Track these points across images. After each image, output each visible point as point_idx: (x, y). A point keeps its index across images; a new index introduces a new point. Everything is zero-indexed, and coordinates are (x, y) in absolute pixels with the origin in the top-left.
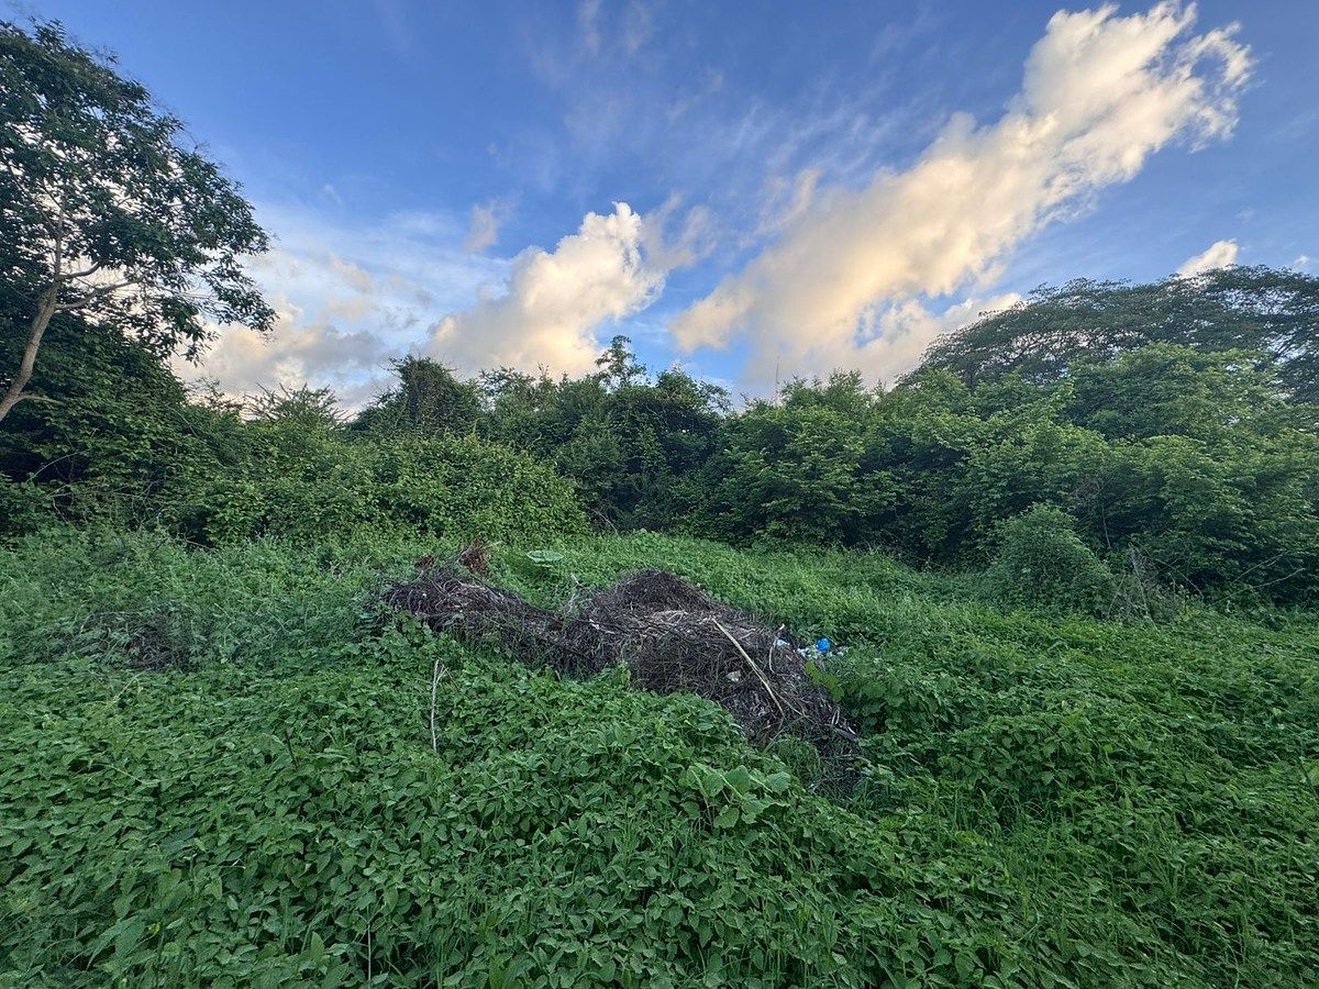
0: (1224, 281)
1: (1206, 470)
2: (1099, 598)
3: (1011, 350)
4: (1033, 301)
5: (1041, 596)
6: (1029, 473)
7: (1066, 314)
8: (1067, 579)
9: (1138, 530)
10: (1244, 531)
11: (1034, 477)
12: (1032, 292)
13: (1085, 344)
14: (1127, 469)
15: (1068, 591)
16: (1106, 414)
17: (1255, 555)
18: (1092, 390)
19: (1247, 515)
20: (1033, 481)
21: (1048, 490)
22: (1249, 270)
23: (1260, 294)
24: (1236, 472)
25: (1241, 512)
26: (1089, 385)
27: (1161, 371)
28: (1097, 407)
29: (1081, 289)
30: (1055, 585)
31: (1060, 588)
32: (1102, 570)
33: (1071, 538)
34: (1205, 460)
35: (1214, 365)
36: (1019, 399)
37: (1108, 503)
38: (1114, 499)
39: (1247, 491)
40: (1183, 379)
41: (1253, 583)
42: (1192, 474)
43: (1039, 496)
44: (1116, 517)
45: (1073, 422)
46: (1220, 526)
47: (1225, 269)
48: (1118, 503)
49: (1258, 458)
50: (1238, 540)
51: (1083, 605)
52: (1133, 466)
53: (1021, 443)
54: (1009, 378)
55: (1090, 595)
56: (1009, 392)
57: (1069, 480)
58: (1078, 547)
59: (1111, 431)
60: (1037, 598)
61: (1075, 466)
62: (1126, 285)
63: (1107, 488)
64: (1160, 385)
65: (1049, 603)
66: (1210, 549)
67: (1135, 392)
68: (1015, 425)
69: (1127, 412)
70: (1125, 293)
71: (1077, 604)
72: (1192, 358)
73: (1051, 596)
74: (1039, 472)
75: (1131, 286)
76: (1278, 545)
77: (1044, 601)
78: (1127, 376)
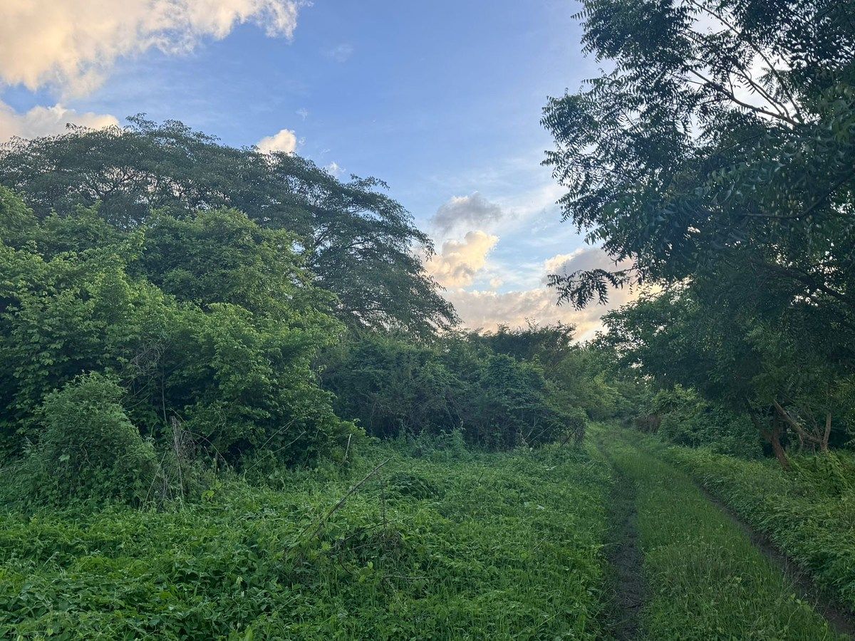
0: (289, 165)
1: (248, 341)
2: (138, 483)
3: (105, 181)
4: (130, 130)
5: (79, 489)
6: (90, 333)
7: (160, 155)
8: (108, 465)
9: (192, 401)
10: (271, 400)
11: (95, 340)
12: (130, 119)
13: (177, 194)
14: (186, 335)
15: (107, 479)
16: (179, 273)
17: (277, 421)
18: (170, 245)
19: (273, 385)
20: (94, 345)
21: (108, 356)
22: (304, 162)
23: (310, 186)
24: (268, 344)
25: (267, 381)
26: (168, 238)
27: (230, 238)
28: (174, 265)
29: (176, 133)
30: (95, 473)
31: (101, 477)
32: (146, 448)
33: (118, 414)
34: (249, 330)
35: (269, 240)
36: (94, 241)
37: (168, 371)
38: (172, 367)
39: (276, 362)
40: (245, 248)
41: (274, 448)
42: (237, 345)
43: (99, 362)
44: (172, 388)
45: (149, 278)
46: (253, 395)
47: (289, 155)
48: (176, 372)
49: (284, 331)
50: (266, 408)
51: (122, 494)
52: (192, 332)
53: (85, 296)
54: (87, 214)
55: (130, 480)
56: (84, 230)
57: (132, 343)
58: (123, 424)
59: (182, 292)
60: (75, 492)
61: (137, 328)
62: (216, 142)
63: (168, 354)
64: (228, 251)
65: (86, 496)
66: (247, 417)
67: (207, 254)
68: (81, 273)
69: (199, 273)
70: (215, 150)
71: (116, 492)
72: (254, 231)
73: (90, 487)
74: (102, 334)
75: (220, 144)
76: (292, 411)
77: (81, 494)
78: (202, 236)
